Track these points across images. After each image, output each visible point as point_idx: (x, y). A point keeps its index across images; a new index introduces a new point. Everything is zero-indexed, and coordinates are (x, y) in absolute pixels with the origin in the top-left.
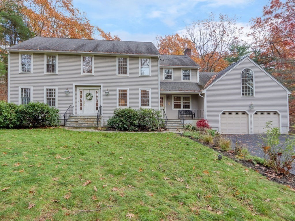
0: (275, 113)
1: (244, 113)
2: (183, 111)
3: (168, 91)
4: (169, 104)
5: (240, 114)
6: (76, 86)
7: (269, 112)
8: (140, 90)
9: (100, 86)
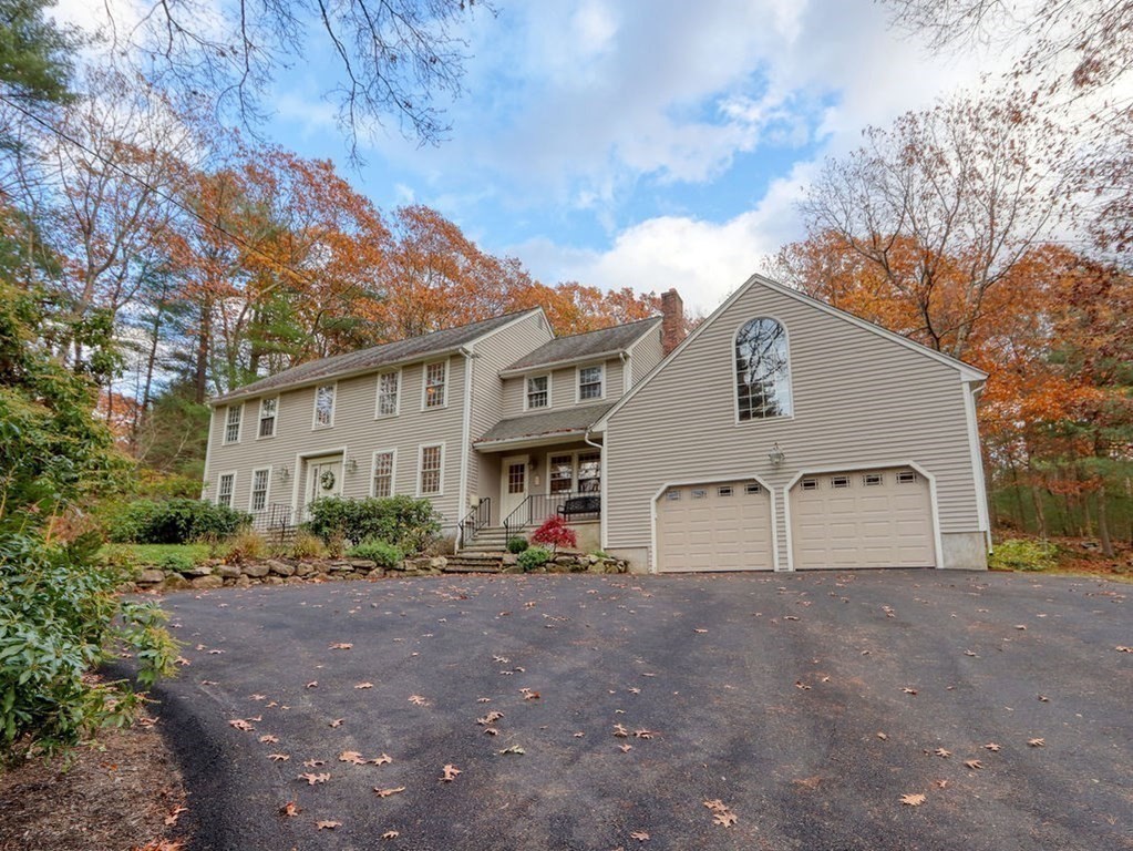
0: (908, 475)
1: (754, 488)
2: (579, 499)
3: (495, 442)
4: (537, 483)
5: (739, 491)
6: (305, 459)
7: (873, 475)
8: (421, 447)
9: (341, 453)
